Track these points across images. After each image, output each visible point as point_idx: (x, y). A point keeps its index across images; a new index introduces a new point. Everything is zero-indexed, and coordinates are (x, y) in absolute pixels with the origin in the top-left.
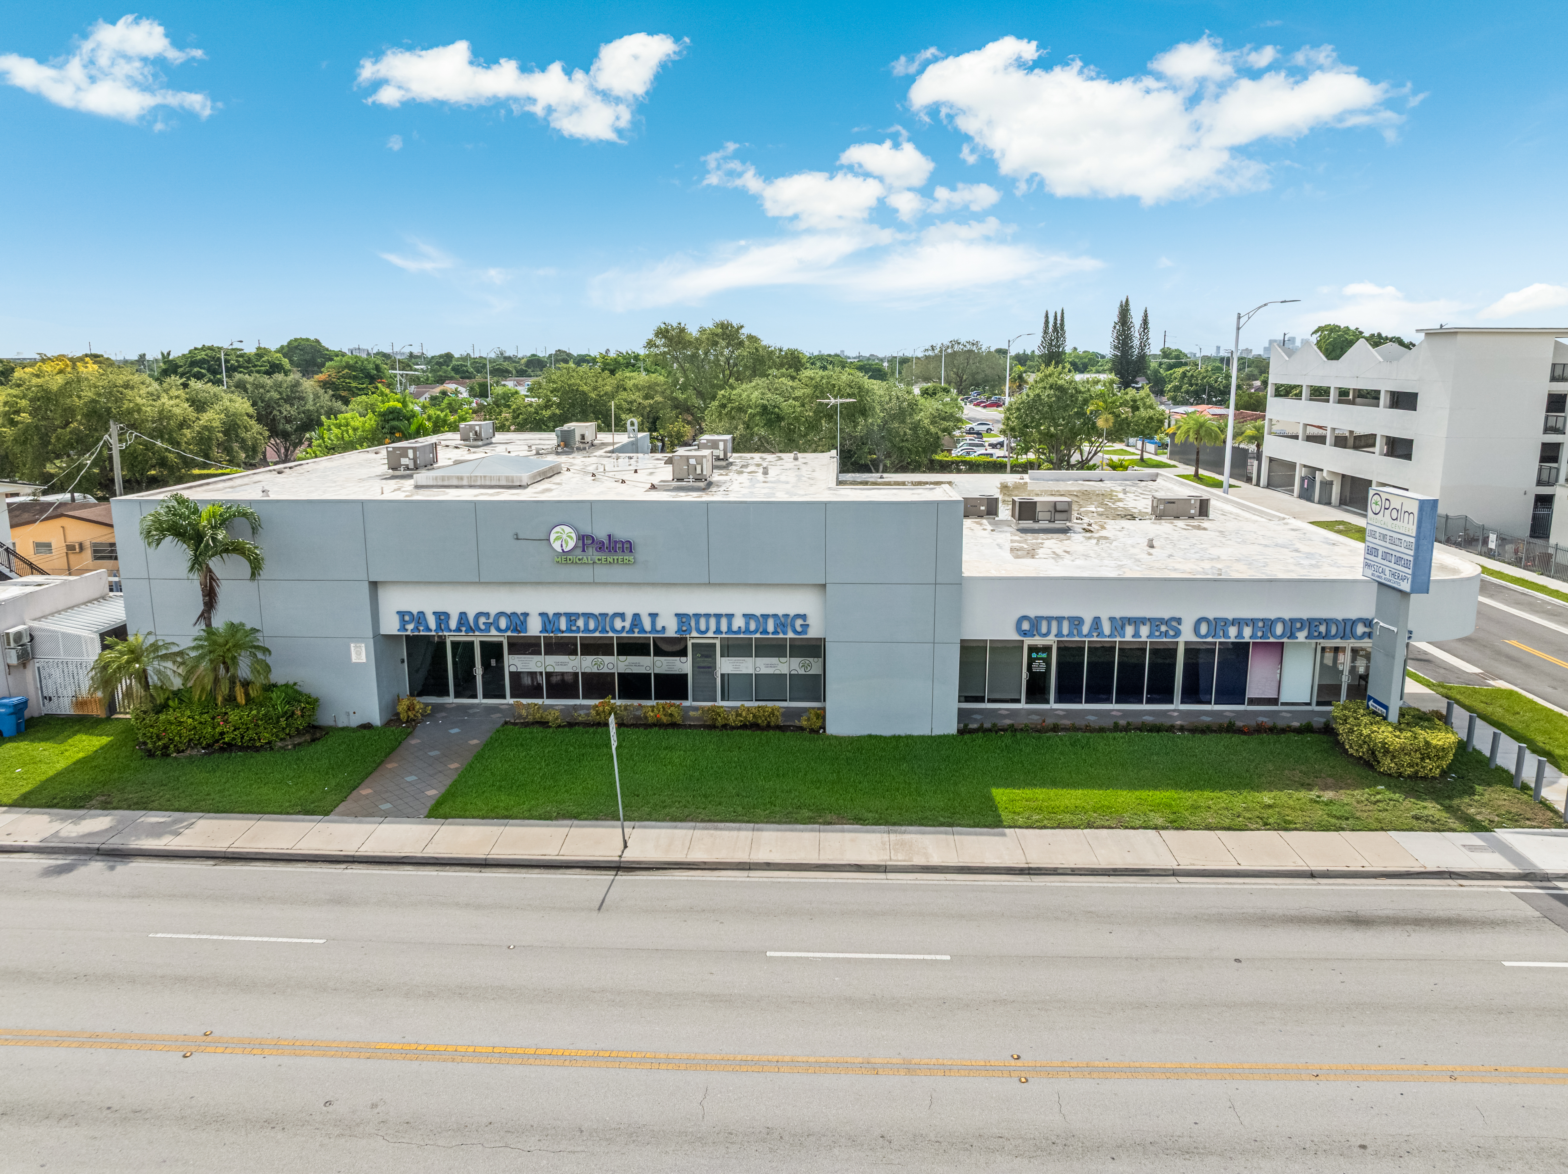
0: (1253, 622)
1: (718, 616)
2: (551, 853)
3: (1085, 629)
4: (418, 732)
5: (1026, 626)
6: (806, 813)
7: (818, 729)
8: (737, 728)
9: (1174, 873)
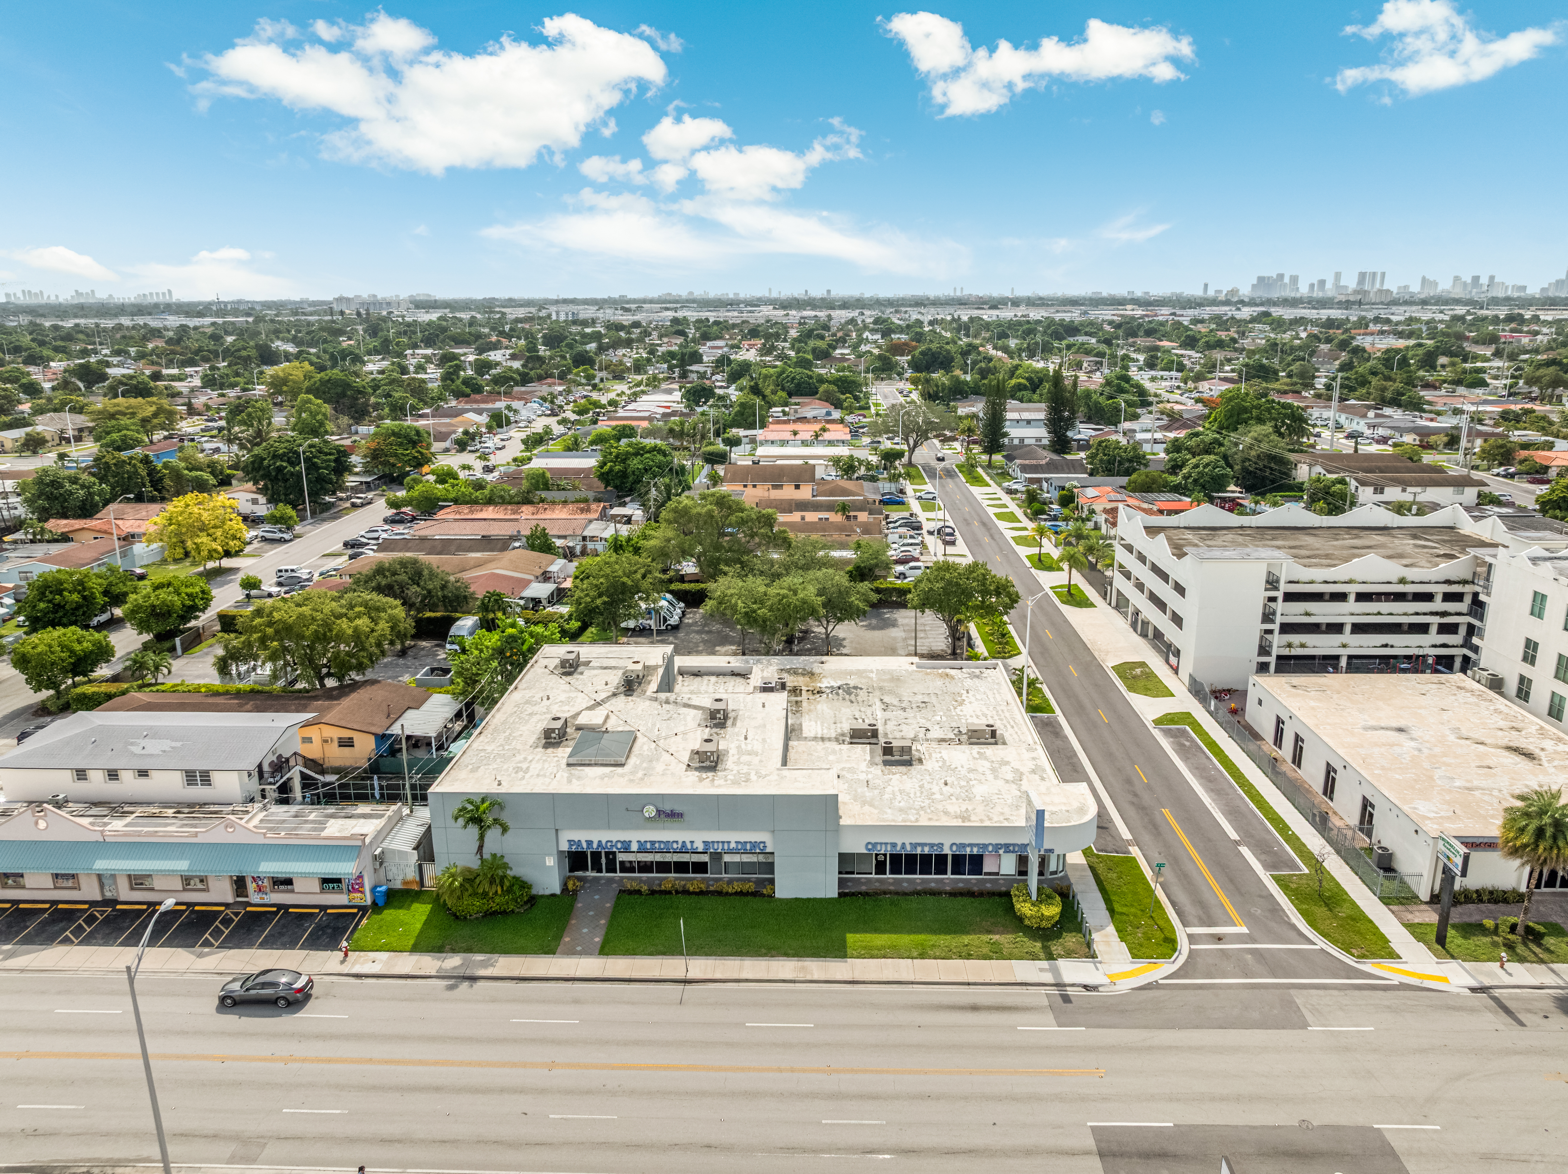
0: (977, 845)
1: (723, 842)
2: (656, 975)
3: (898, 848)
4: (579, 898)
5: (870, 847)
6: (763, 951)
7: (771, 896)
8: (731, 894)
9: (912, 983)
